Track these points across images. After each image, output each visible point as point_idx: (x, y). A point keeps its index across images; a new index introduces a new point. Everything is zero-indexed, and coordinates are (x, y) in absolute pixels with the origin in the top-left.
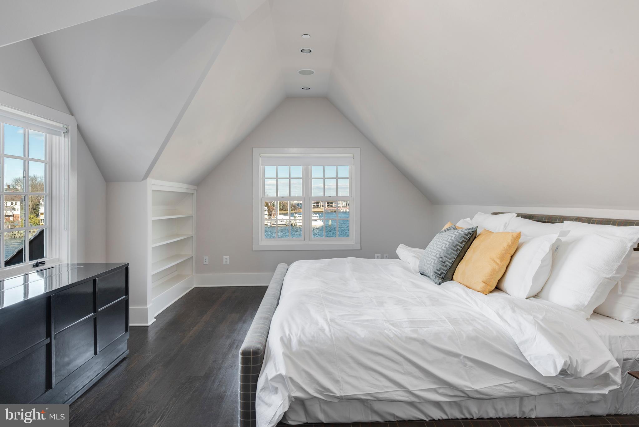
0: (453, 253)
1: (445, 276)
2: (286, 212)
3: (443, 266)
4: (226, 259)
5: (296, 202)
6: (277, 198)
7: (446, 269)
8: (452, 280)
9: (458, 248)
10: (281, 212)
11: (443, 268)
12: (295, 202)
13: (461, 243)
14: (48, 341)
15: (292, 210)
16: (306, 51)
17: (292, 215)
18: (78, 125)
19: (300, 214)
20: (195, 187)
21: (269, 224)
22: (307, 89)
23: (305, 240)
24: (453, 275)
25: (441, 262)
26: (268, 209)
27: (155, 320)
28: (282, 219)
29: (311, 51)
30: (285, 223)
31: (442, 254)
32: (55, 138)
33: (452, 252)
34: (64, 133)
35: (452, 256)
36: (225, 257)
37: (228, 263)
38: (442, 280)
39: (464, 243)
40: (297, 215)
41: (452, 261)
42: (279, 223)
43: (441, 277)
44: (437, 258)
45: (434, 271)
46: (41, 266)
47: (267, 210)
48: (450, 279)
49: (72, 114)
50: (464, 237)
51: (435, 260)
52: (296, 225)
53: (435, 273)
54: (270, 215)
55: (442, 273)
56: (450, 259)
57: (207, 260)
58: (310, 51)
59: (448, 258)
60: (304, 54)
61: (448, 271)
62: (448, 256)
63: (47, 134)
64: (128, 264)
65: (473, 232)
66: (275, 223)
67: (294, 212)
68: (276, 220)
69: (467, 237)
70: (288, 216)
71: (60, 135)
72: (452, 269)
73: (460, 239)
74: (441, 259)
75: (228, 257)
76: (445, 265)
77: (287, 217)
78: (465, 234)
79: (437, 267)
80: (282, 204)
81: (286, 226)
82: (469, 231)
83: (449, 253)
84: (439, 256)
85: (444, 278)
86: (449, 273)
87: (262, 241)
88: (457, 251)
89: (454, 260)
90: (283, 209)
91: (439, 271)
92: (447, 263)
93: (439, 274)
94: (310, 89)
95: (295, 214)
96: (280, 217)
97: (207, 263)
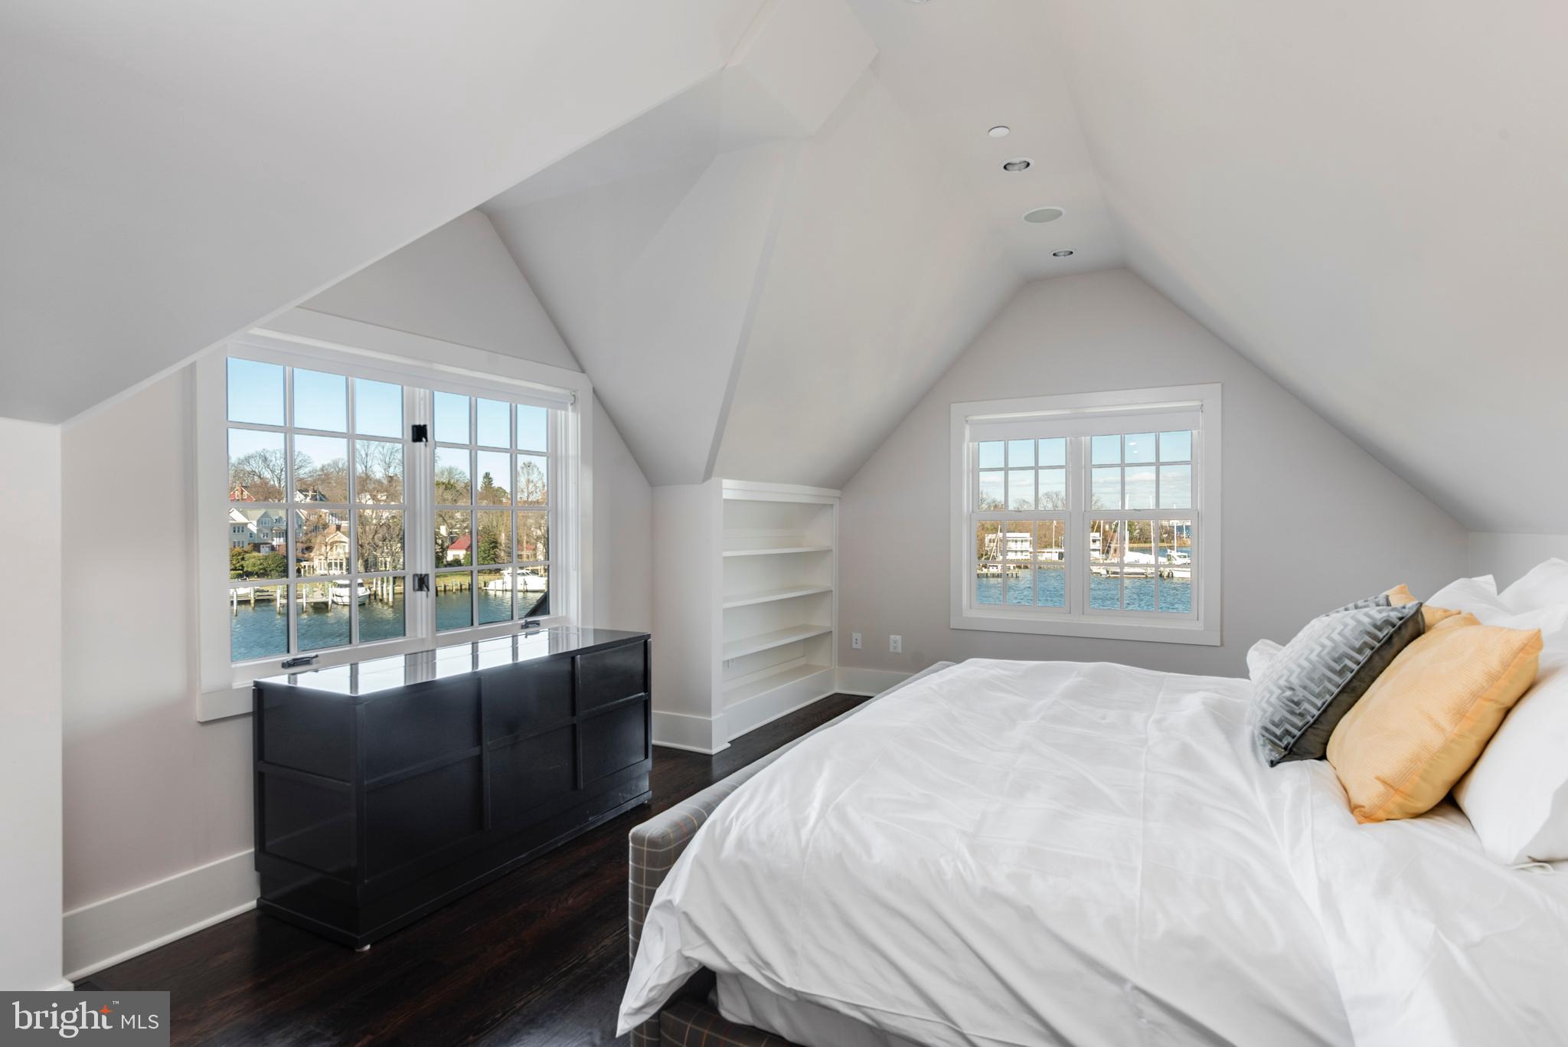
0: (1330, 680)
1: (1295, 743)
2: (1148, 545)
3: (1292, 713)
4: (896, 641)
5: (1175, 523)
6: (1121, 514)
7: (1300, 724)
8: (1323, 757)
9: (1345, 666)
10: (1132, 545)
11: (1289, 720)
12: (1171, 522)
13: (1360, 651)
14: (475, 751)
15: (1163, 541)
16: (1016, 167)
17: (1162, 552)
18: (593, 388)
19: (1182, 552)
20: (837, 493)
21: (1104, 572)
22: (1065, 256)
23: (1070, 613)
24: (1326, 744)
25: (1288, 700)
26: (1101, 538)
27: (729, 745)
28: (1138, 560)
29: (1028, 165)
30: (1144, 571)
31: (1294, 680)
32: (561, 413)
33: (1324, 675)
34: (572, 404)
35: (1325, 687)
36: (892, 637)
37: (899, 650)
38: (1283, 754)
39: (1368, 652)
40: (1174, 553)
41: (1324, 703)
42: (1127, 570)
43: (1283, 746)
44: (1280, 687)
45: (1265, 725)
46: (531, 627)
47: (1099, 540)
48: (1317, 756)
49: (583, 371)
50: (1369, 634)
51: (1271, 693)
52: (1170, 576)
53: (1266, 729)
54: (1106, 551)
55: (1287, 732)
56: (1318, 696)
57: (859, 641)
58: (1025, 164)
59: (1309, 692)
60: (1013, 173)
61: (1306, 730)
62: (1312, 686)
63: (550, 410)
64: (649, 636)
65: (1401, 619)
66: (1119, 570)
67: (1166, 545)
68: (1122, 564)
69: (1381, 635)
70: (1151, 554)
71: (566, 409)
72: (1323, 727)
73: (1357, 639)
74: (1288, 693)
75: (899, 638)
76: (1298, 712)
77: (1149, 559)
78: (1376, 626)
79: (1273, 714)
80: (1137, 527)
81: (1147, 577)
82: (1388, 616)
83: (1316, 676)
84: (1287, 684)
85: (1294, 749)
86: (1310, 736)
87: (971, 608)
88: (1341, 673)
89: (1329, 698)
90: (1140, 540)
91: (1277, 726)
92: (1306, 705)
93: (1276, 736)
94: (1072, 253)
95: (1169, 550)
96: (1130, 557)
97: (859, 646)
